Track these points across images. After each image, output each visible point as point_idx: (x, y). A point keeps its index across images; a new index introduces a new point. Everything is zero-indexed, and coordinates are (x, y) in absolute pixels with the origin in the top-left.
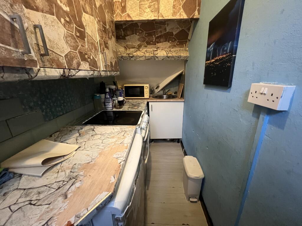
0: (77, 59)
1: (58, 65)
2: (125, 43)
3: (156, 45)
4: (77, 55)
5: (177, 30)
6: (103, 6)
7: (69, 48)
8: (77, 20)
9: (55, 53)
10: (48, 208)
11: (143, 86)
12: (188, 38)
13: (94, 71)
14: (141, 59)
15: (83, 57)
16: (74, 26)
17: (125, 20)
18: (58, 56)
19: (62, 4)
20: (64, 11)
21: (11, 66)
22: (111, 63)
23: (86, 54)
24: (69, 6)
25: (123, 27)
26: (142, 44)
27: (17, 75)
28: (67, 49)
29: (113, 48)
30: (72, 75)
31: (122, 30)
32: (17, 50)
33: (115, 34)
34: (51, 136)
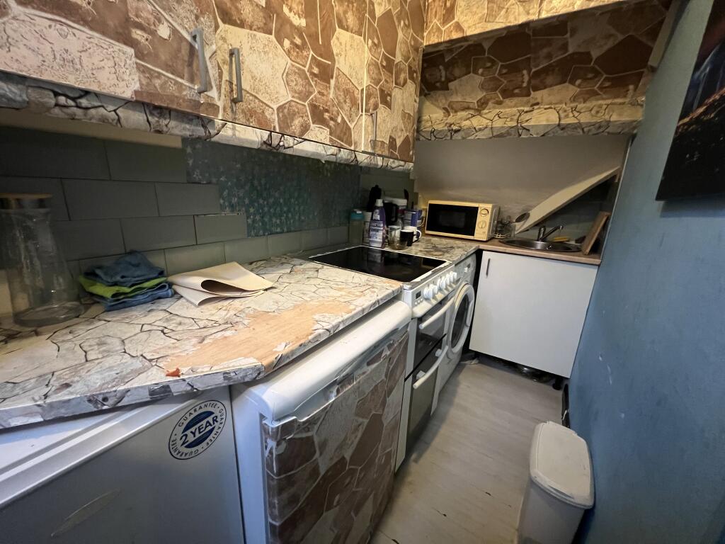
0: (302, 117)
1: (259, 122)
2: (446, 100)
3: (528, 95)
4: (304, 110)
5: (606, 44)
6: (394, 13)
7: (290, 95)
8: (319, 42)
9: (260, 101)
10: (173, 344)
11: (477, 209)
12: (650, 63)
13: (340, 148)
14: (480, 135)
15: (319, 115)
16: (309, 55)
17: (448, 39)
18: (264, 106)
19: (292, 14)
20: (295, 26)
21: (178, 108)
22: (392, 140)
23: (327, 111)
24: (306, 18)
25: (444, 60)
26: (488, 97)
27: (188, 126)
28: (285, 96)
29: (404, 106)
30: (286, 145)
31: (441, 67)
32: (191, 85)
33: (418, 76)
34: (251, 263)
